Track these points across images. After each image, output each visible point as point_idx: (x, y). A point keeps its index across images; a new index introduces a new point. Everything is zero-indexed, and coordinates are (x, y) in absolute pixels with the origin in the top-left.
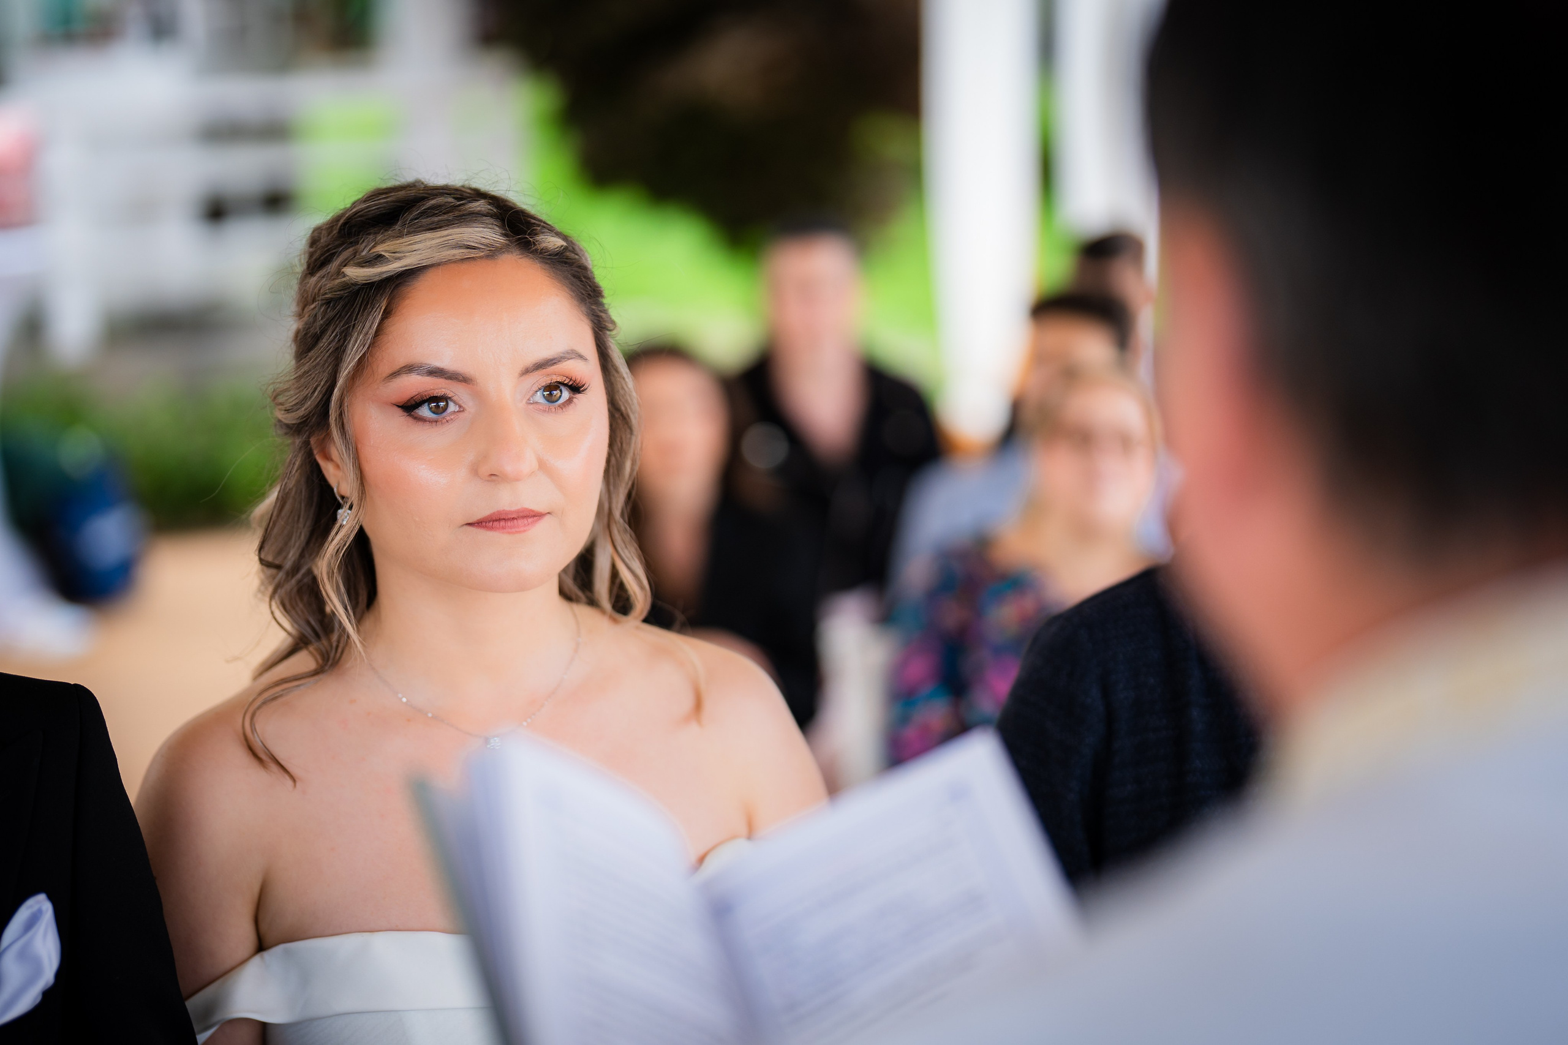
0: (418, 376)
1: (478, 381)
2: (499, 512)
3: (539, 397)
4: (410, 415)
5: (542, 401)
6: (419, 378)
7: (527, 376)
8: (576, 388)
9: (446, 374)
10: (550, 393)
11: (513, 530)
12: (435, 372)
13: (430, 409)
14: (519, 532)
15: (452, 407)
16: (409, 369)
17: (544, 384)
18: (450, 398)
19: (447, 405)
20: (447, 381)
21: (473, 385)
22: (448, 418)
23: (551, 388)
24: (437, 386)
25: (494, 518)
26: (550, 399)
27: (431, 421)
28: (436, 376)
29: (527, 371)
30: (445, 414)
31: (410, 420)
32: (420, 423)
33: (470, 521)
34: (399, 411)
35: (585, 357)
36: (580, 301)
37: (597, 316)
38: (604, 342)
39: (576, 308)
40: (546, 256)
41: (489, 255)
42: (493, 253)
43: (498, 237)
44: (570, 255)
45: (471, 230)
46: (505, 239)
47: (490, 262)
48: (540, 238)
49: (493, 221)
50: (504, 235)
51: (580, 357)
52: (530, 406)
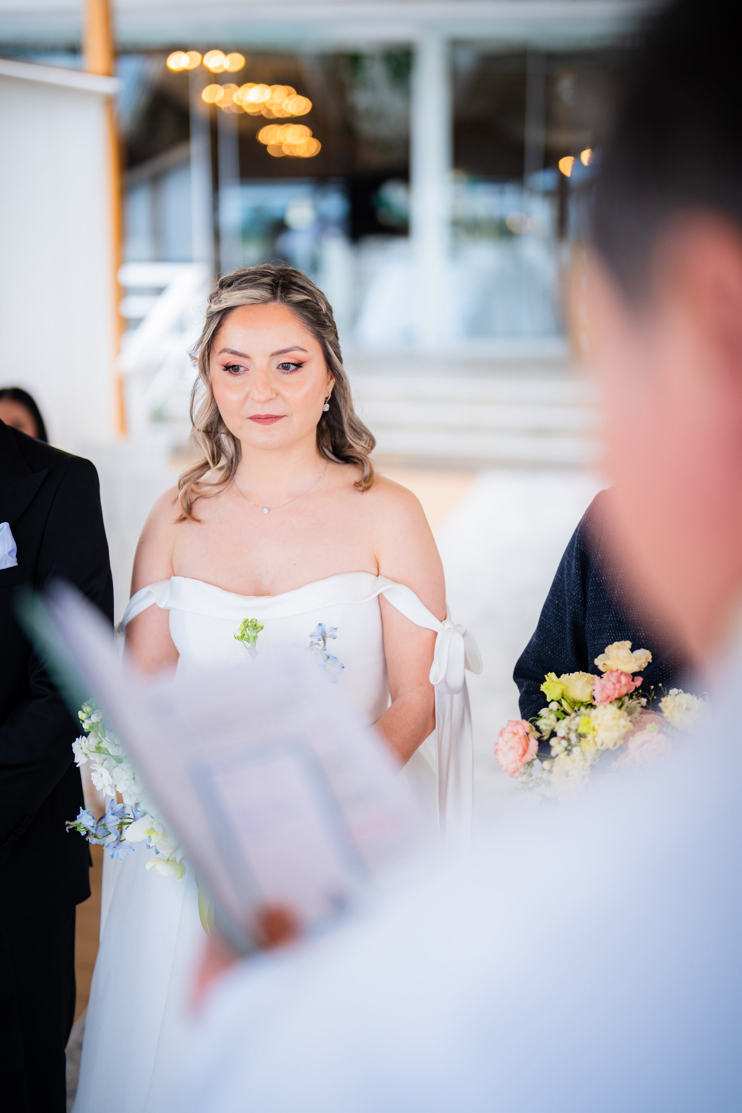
0: (227, 354)
7: (274, 357)
9: (238, 354)
12: (234, 353)
18: (240, 365)
20: (239, 357)
21: (251, 359)
22: (241, 373)
24: (234, 360)
27: (234, 374)
35: (306, 350)
36: (308, 325)
37: (319, 332)
38: (325, 343)
39: (304, 328)
40: (292, 304)
41: (263, 303)
42: (265, 301)
43: (268, 294)
44: (309, 303)
45: (256, 291)
46: (271, 295)
47: (264, 305)
48: (291, 295)
49: (268, 287)
50: (271, 294)
51: (302, 350)
52: (278, 370)
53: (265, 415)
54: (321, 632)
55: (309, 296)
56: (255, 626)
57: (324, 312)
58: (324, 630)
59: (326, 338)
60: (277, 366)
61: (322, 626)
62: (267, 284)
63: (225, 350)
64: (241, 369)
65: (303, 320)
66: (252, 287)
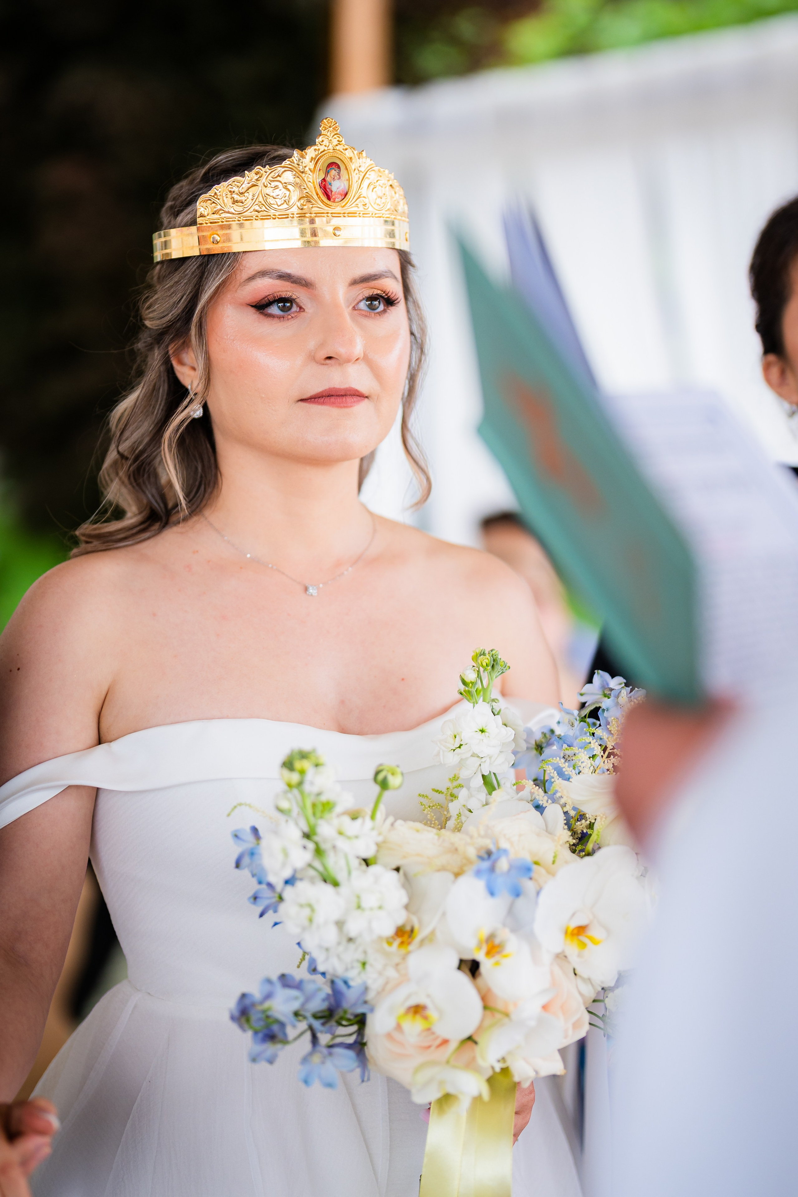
0: (270, 279)
1: (317, 286)
2: (330, 389)
3: (363, 305)
4: (262, 313)
5: (366, 308)
6: (270, 280)
7: (353, 287)
8: (390, 302)
9: (292, 278)
10: (371, 302)
11: (342, 405)
12: (284, 277)
13: (279, 307)
14: (345, 407)
15: (295, 308)
16: (263, 274)
17: (367, 295)
18: (294, 300)
19: (292, 305)
20: (292, 285)
21: (313, 289)
22: (293, 315)
23: (372, 299)
24: (284, 289)
25: (324, 394)
26: (372, 307)
27: (279, 317)
28: (284, 280)
29: (355, 282)
30: (289, 312)
31: (262, 317)
32: (270, 319)
33: (304, 397)
34: (253, 310)
35: (398, 280)
51: (394, 277)
52: (355, 312)
53: (345, 389)
63: (265, 274)
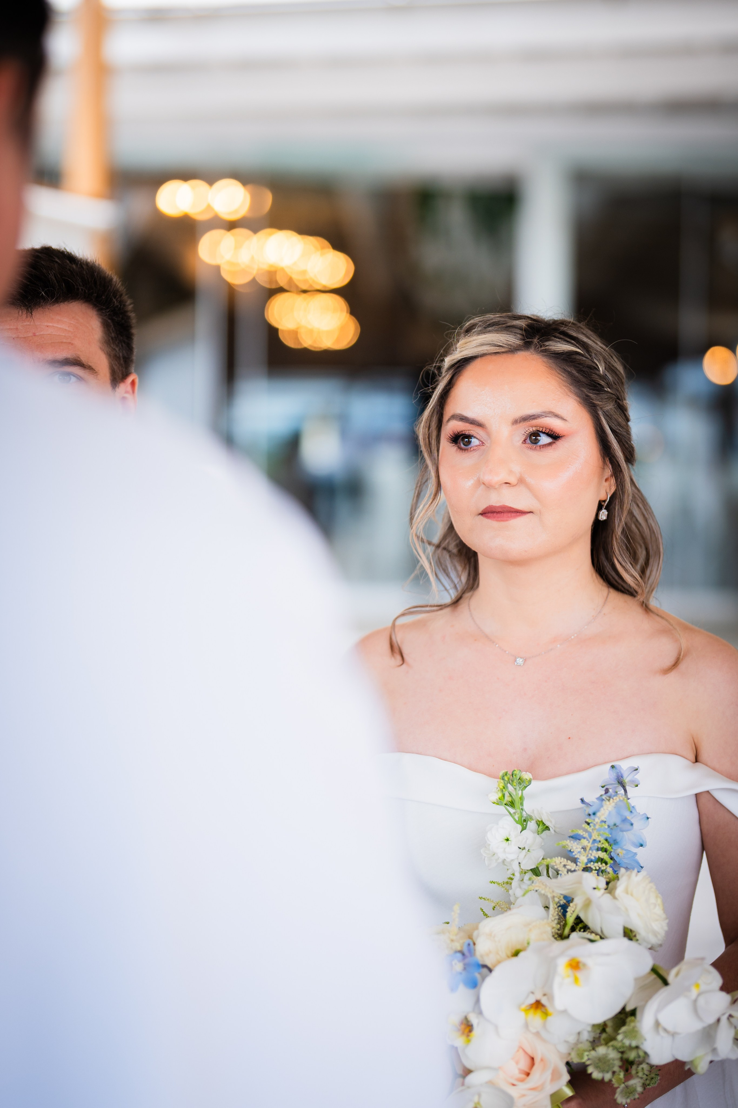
0: (456, 421)
1: (488, 426)
2: (492, 507)
4: (456, 445)
7: (516, 425)
9: (472, 421)
11: (500, 519)
12: (463, 419)
13: (463, 442)
14: (502, 521)
20: (471, 425)
21: (486, 428)
22: (473, 449)
24: (467, 428)
27: (465, 450)
28: (464, 422)
29: (518, 421)
30: (471, 446)
31: (456, 448)
32: (461, 451)
33: (479, 512)
35: (565, 418)
36: (572, 384)
37: (587, 396)
38: (598, 414)
39: (564, 388)
40: (550, 354)
41: (509, 351)
42: (512, 350)
43: (516, 340)
44: (578, 357)
45: (501, 335)
46: (521, 342)
47: (510, 355)
48: (550, 343)
49: (519, 331)
50: (521, 339)
51: (557, 416)
52: (524, 445)
53: (500, 507)
54: (616, 777)
55: (578, 348)
56: (519, 779)
57: (601, 372)
58: (619, 774)
59: (598, 405)
60: (523, 439)
61: (616, 768)
62: (521, 328)
63: (454, 417)
64: (474, 442)
65: (564, 377)
66: (497, 331)
